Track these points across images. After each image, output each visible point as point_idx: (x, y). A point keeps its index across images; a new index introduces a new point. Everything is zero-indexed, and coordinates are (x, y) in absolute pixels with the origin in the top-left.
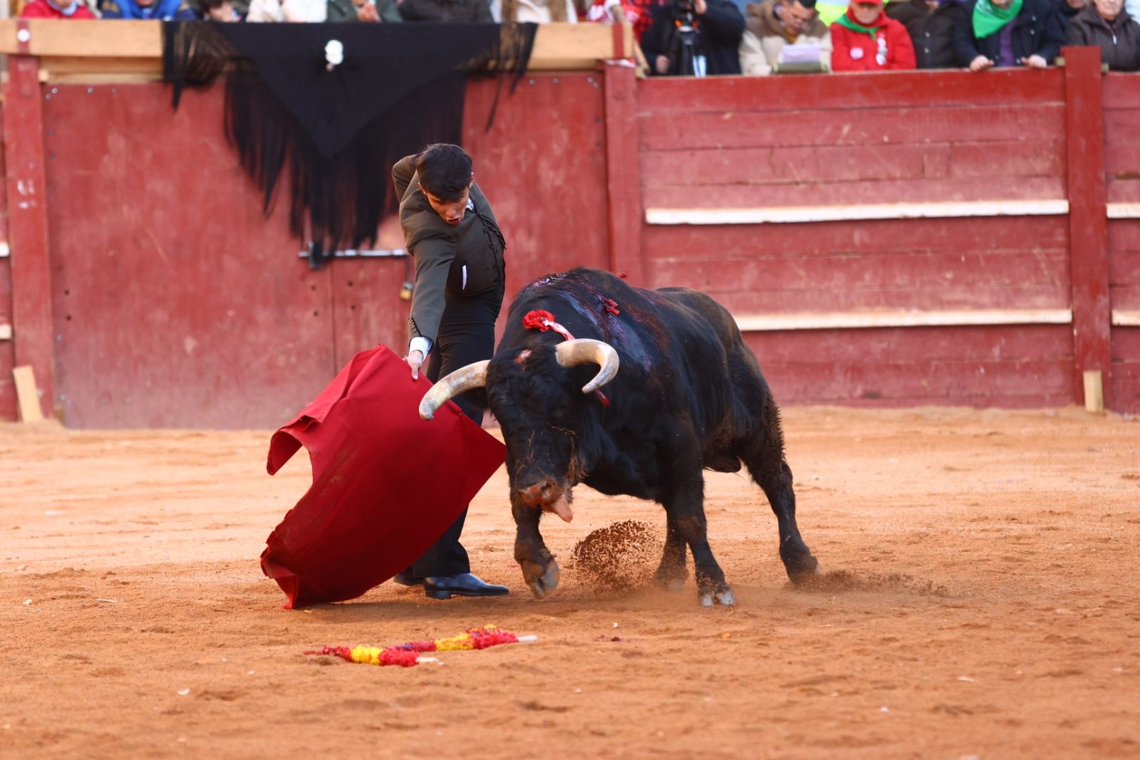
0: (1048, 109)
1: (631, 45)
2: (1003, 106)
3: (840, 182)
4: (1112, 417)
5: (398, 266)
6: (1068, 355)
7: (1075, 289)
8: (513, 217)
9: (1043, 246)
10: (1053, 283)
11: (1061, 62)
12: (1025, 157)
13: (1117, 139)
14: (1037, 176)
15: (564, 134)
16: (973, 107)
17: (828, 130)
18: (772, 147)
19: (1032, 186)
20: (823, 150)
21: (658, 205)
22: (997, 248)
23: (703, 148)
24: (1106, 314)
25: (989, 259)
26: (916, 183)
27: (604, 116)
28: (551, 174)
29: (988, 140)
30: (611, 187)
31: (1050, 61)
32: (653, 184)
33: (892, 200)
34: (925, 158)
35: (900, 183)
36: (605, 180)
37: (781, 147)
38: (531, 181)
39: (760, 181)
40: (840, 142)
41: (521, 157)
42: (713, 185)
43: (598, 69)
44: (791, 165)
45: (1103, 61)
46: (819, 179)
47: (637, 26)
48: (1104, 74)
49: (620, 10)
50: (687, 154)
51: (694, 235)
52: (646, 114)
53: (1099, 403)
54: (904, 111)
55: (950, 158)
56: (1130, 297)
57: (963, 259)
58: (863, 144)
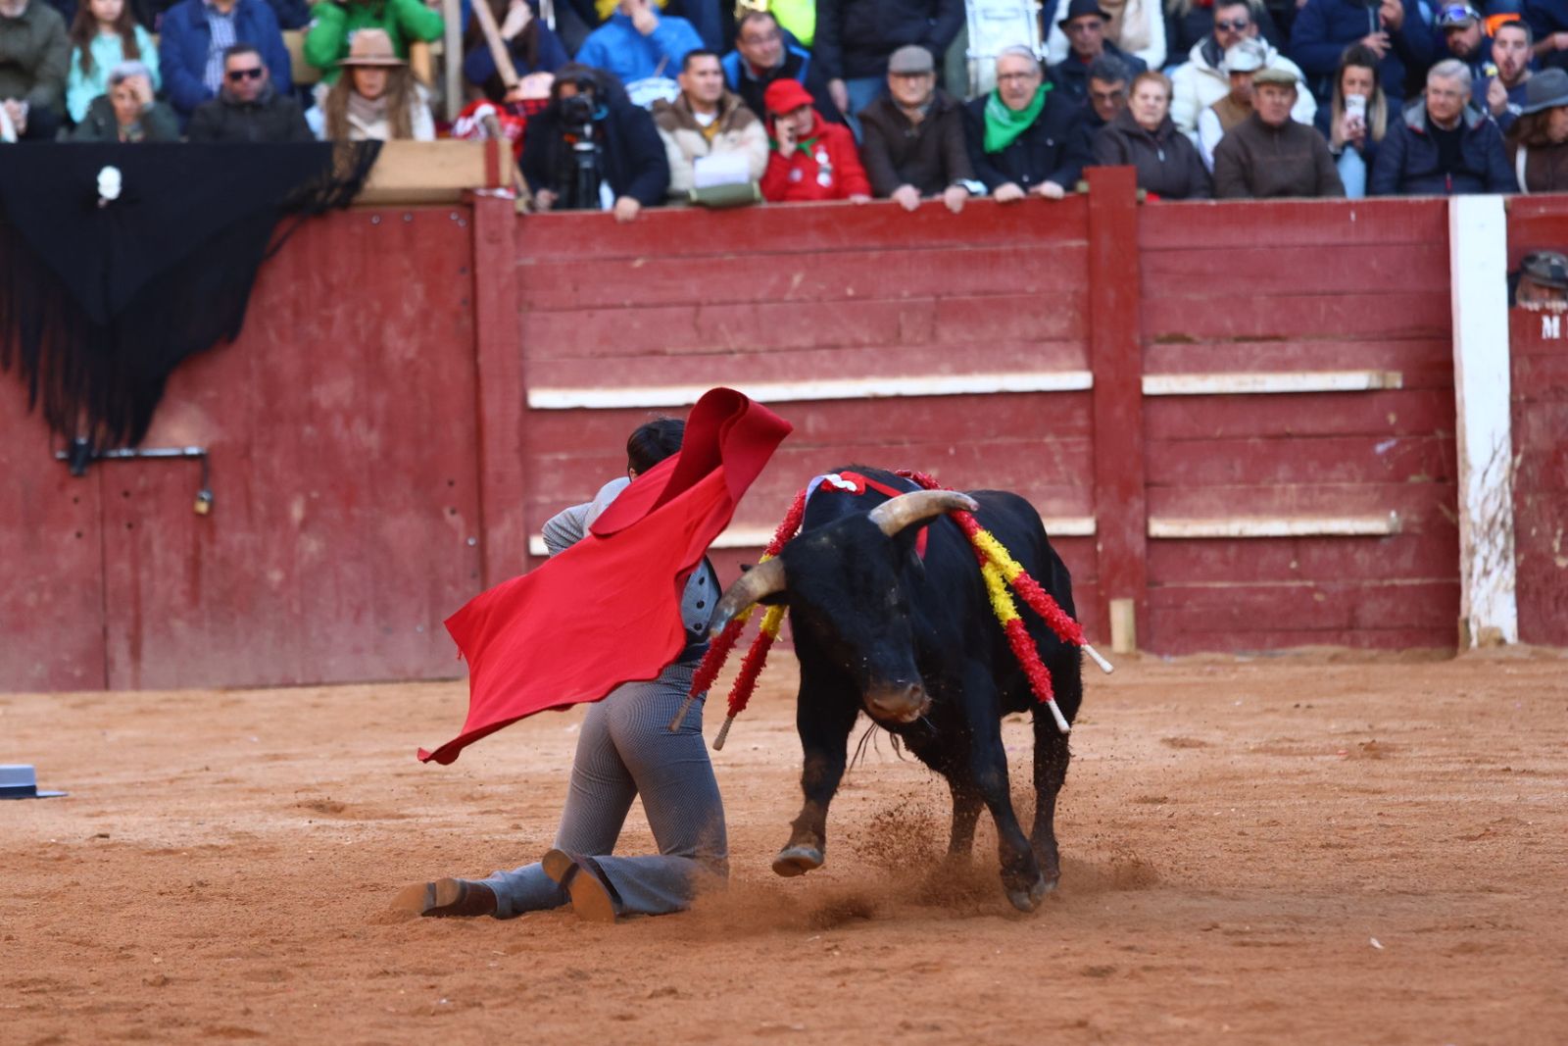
0: (1065, 250)
1: (508, 169)
2: (1006, 247)
3: (790, 349)
4: (1148, 659)
5: (191, 468)
6: (1090, 578)
7: (1100, 490)
8: (347, 402)
9: (1059, 433)
10: (1071, 482)
11: (1083, 187)
12: (1036, 315)
13: (1158, 290)
14: (1051, 339)
15: (419, 290)
16: (967, 248)
17: (774, 280)
18: (697, 304)
19: (1044, 353)
20: (766, 307)
21: (545, 383)
22: (996, 436)
23: (605, 307)
24: (1140, 521)
25: (987, 451)
26: (890, 353)
27: (472, 263)
28: (400, 344)
29: (986, 293)
30: (482, 359)
31: (1069, 187)
32: (539, 355)
33: (859, 374)
34: (902, 316)
35: (870, 350)
36: (474, 350)
37: (710, 304)
38: (373, 353)
39: (682, 350)
40: (789, 296)
41: (361, 320)
42: (619, 355)
43: (465, 200)
44: (722, 327)
45: (1140, 184)
46: (760, 347)
47: (519, 144)
48: (1140, 203)
49: (495, 121)
50: (584, 313)
51: (593, 423)
52: (530, 261)
53: (1130, 641)
54: (874, 255)
55: (935, 317)
56: (1172, 500)
57: (952, 451)
58: (819, 299)
